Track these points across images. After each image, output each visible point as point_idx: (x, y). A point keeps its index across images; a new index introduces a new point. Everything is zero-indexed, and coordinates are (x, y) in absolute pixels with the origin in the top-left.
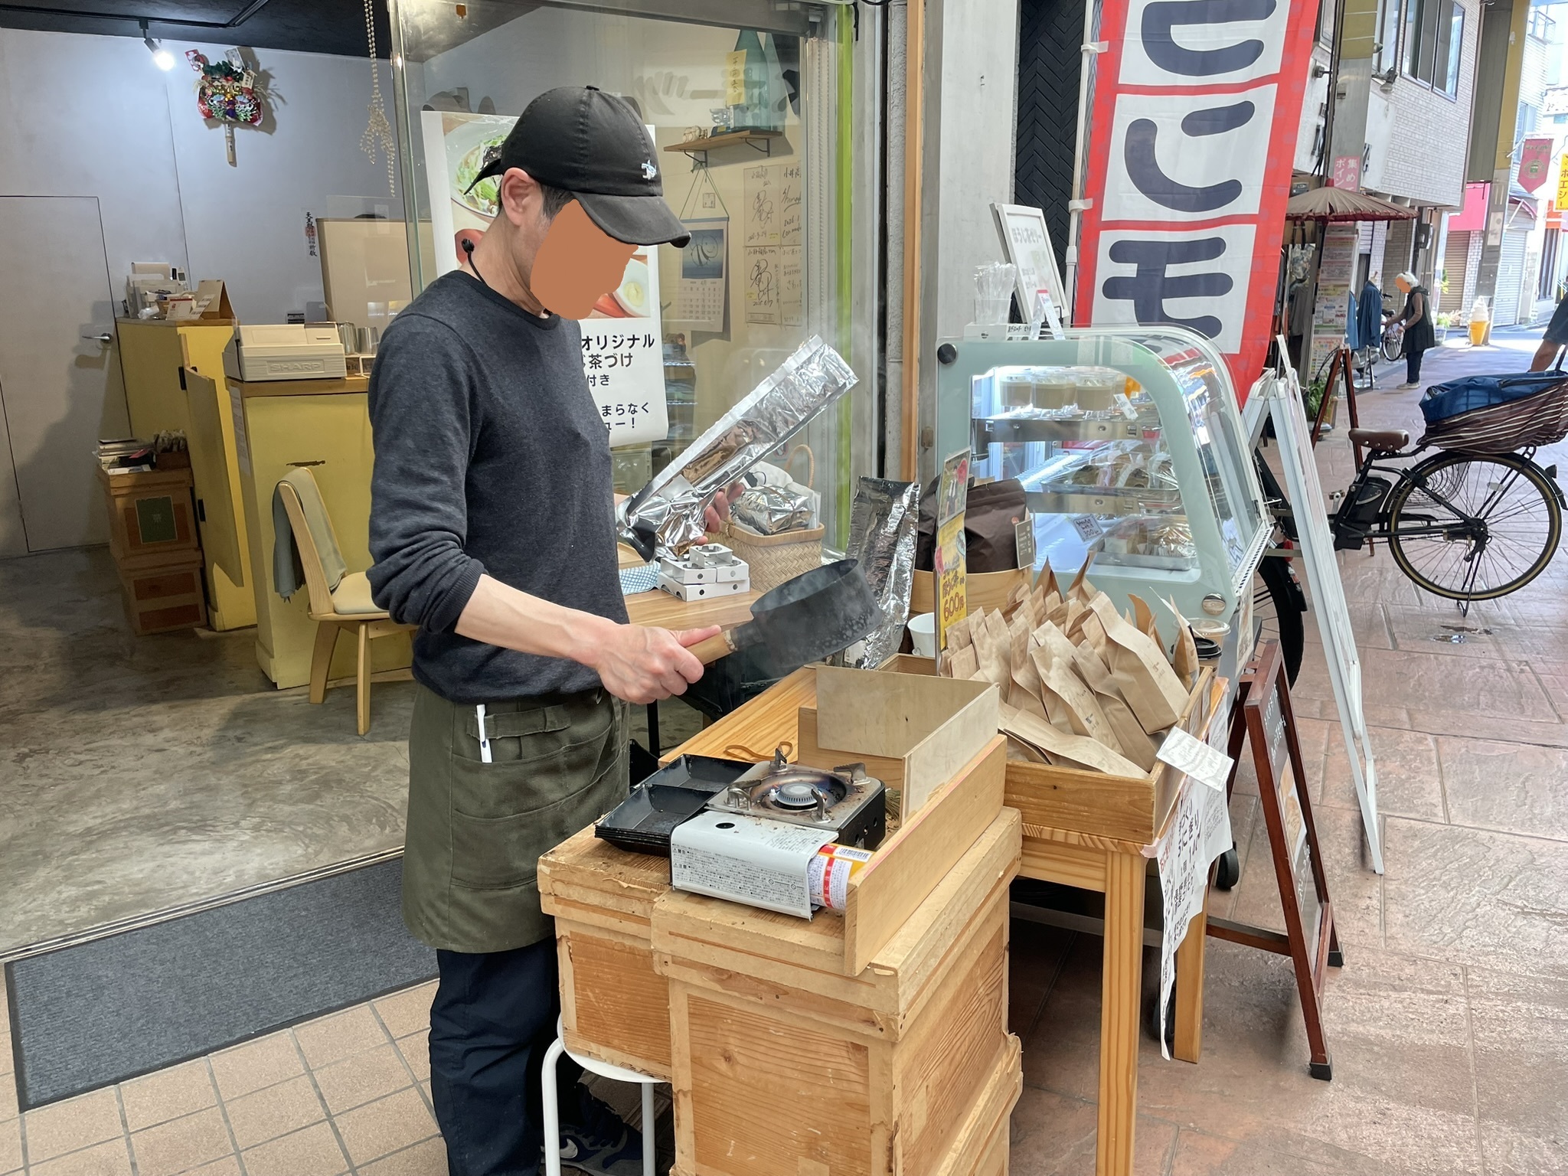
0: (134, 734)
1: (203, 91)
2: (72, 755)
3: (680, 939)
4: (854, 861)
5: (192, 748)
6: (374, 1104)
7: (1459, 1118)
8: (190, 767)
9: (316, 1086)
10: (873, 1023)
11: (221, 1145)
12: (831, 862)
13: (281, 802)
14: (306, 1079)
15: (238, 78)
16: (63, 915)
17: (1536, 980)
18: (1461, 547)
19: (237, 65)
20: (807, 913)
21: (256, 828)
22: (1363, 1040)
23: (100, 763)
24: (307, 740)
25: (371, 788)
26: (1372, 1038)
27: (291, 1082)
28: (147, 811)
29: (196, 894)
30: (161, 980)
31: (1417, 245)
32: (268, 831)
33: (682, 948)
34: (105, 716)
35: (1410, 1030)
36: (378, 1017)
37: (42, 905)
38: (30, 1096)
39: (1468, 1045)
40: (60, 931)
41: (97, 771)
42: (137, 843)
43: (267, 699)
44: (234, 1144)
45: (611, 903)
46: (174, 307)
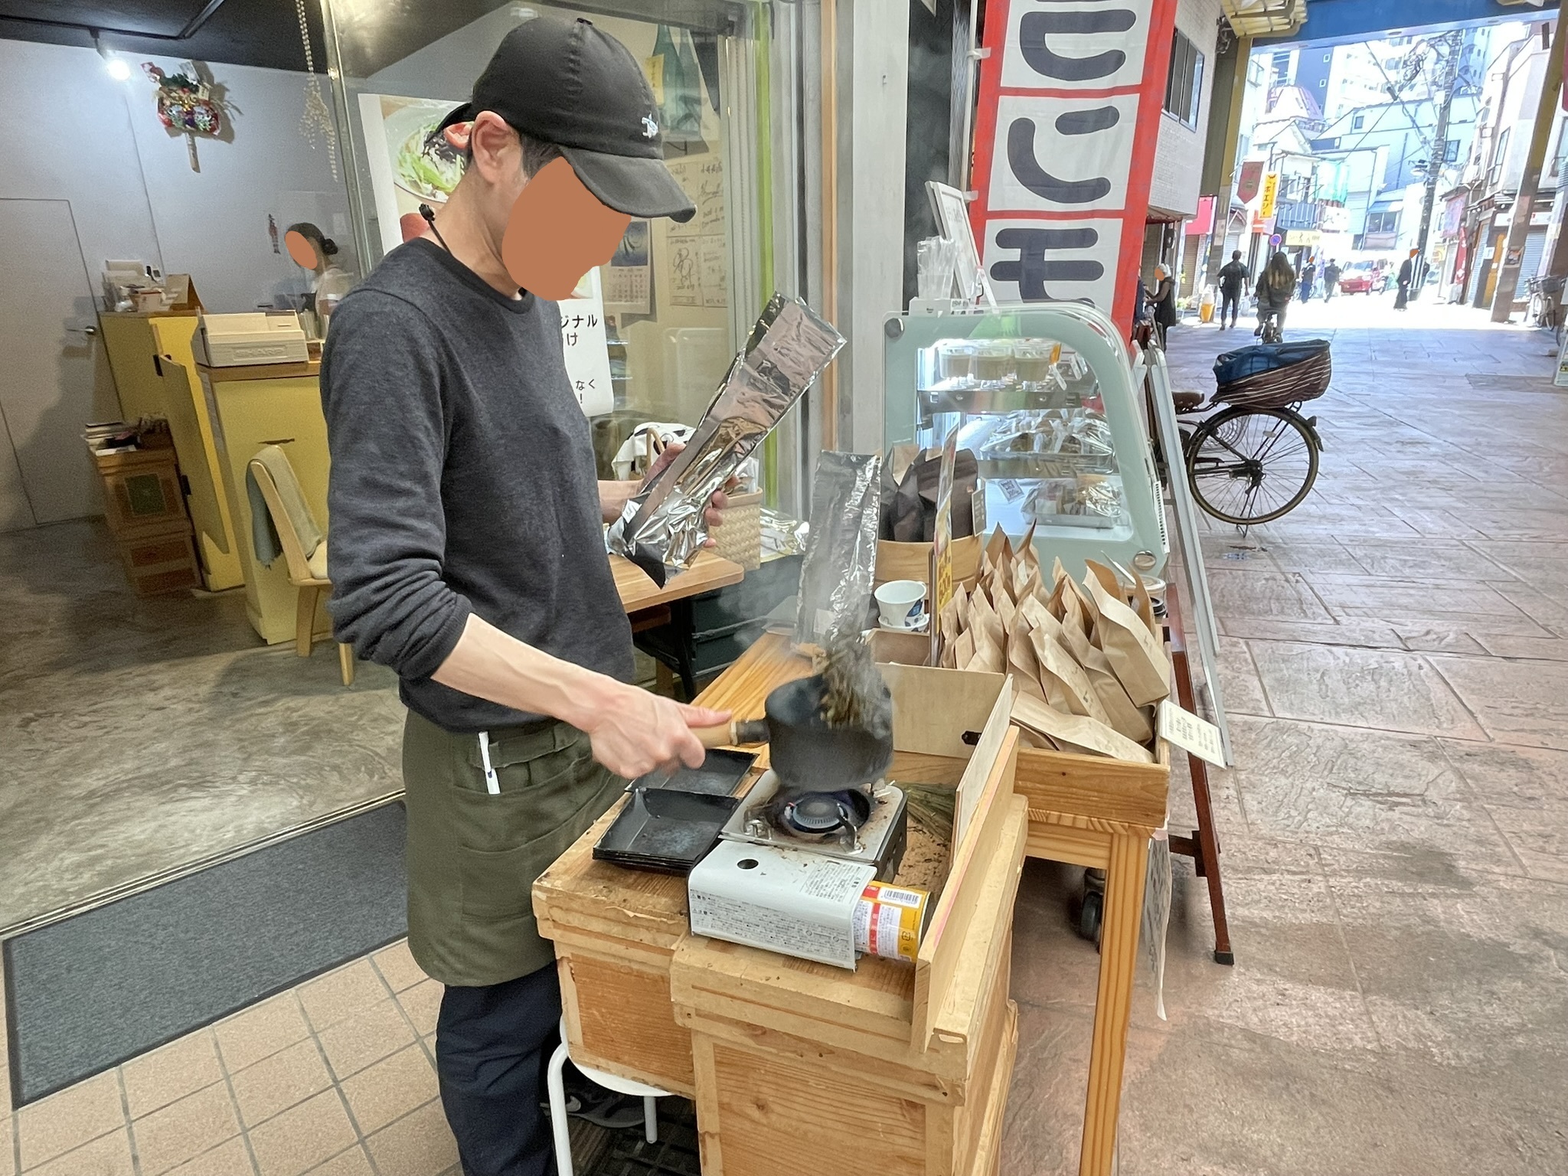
0: (136, 694)
1: (161, 101)
2: (76, 717)
3: (704, 993)
4: (904, 908)
5: (191, 705)
6: (379, 1065)
7: (1348, 994)
8: (189, 724)
9: (321, 1050)
10: (935, 1087)
11: (228, 1125)
12: (876, 909)
13: (274, 754)
14: (311, 1043)
15: (194, 89)
16: (66, 884)
17: (1375, 856)
18: (1242, 483)
19: (192, 77)
20: (850, 964)
21: (253, 782)
22: (1251, 923)
23: (103, 724)
24: (297, 693)
25: (358, 736)
26: (1258, 921)
27: (297, 1046)
28: (148, 770)
29: (196, 853)
30: (164, 946)
31: (1166, 246)
32: (264, 784)
33: (708, 1002)
34: (109, 677)
35: (1287, 910)
36: (377, 970)
37: (43, 876)
38: (25, 1091)
39: (1336, 921)
40: (63, 901)
41: (101, 732)
42: (138, 804)
43: (258, 654)
44: (241, 1122)
45: (616, 930)
46: (145, 299)
